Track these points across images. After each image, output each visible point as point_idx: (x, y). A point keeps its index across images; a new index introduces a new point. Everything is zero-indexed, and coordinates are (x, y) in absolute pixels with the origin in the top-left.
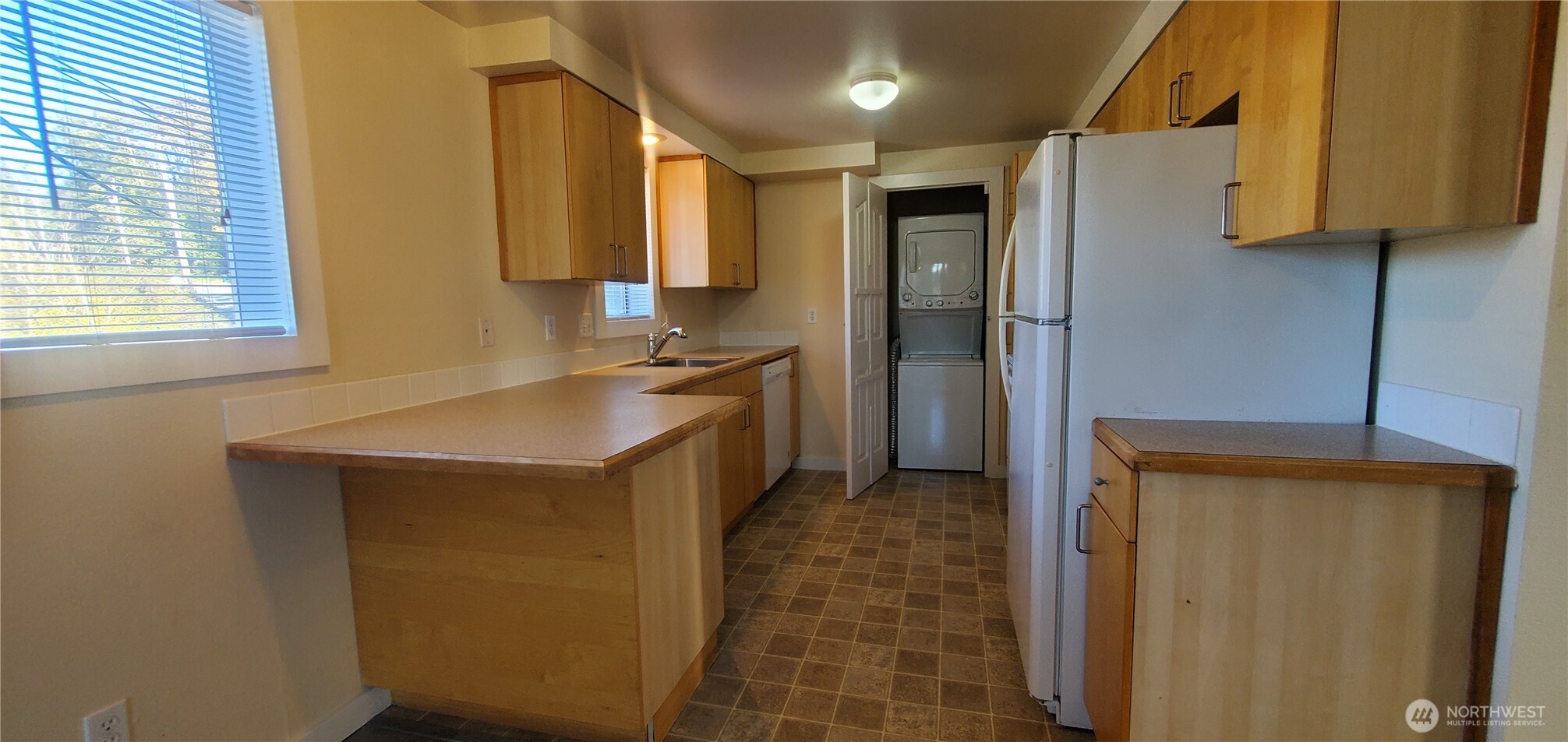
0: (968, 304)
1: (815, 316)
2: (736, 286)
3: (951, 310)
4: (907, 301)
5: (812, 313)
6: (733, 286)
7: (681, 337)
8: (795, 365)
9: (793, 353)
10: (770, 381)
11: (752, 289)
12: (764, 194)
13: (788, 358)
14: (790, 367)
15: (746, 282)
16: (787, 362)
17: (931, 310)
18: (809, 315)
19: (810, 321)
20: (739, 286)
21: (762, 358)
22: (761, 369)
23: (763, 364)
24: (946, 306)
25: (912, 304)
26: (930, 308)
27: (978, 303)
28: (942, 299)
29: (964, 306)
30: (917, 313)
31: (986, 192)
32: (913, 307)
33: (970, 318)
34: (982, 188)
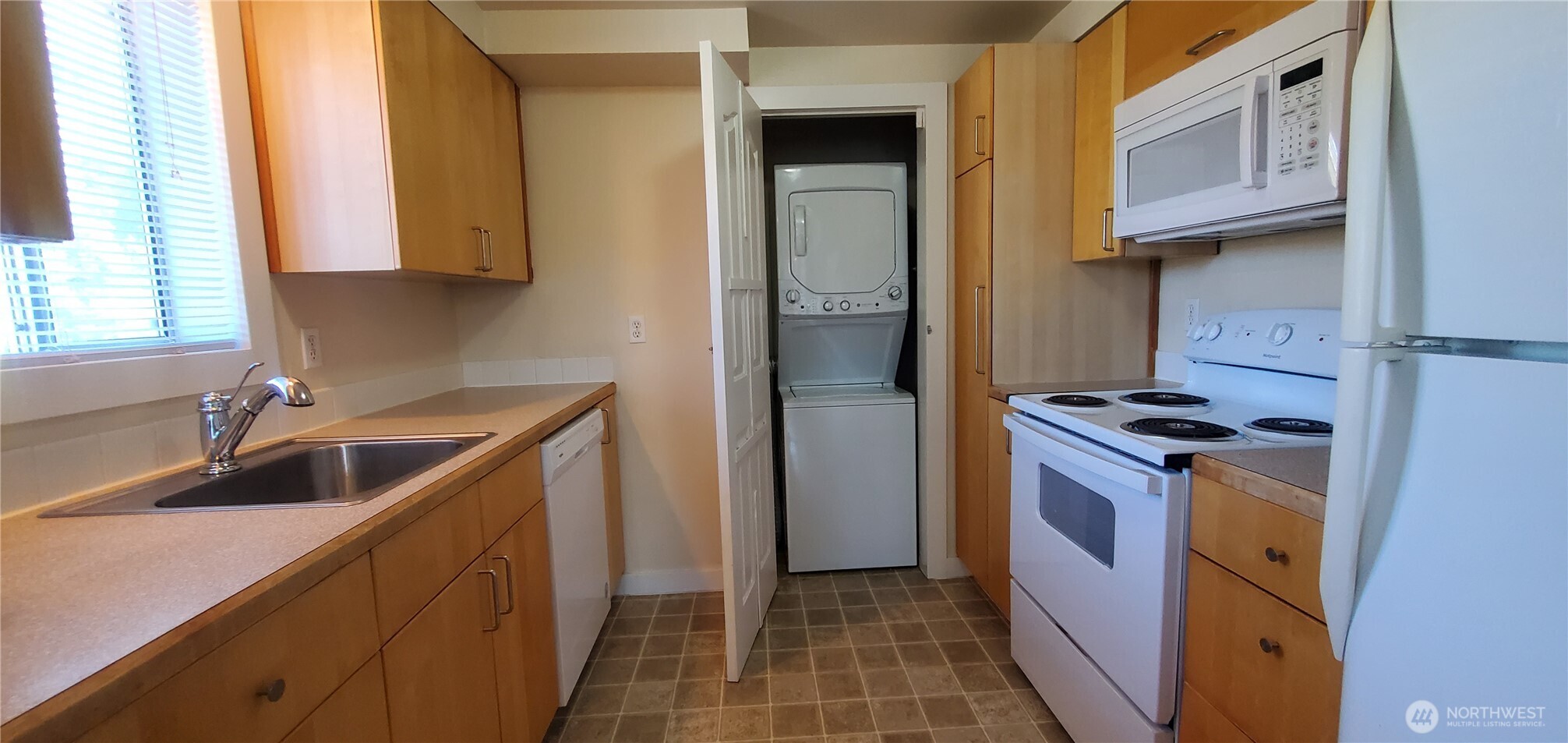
0: (887, 306)
1: (642, 330)
2: (483, 274)
3: (861, 316)
4: (793, 302)
5: (637, 325)
6: (473, 273)
7: (292, 404)
8: (610, 422)
9: (604, 398)
10: (559, 473)
11: (522, 282)
12: (540, 108)
13: (598, 411)
14: (601, 428)
15: (505, 267)
16: (596, 418)
17: (830, 317)
18: (633, 329)
19: (634, 340)
20: (490, 275)
21: (541, 427)
22: (540, 448)
23: (542, 441)
24: (854, 310)
25: (802, 307)
26: (830, 313)
27: (902, 305)
28: (849, 298)
29: (882, 309)
30: (812, 322)
31: (918, 126)
32: (803, 312)
33: (891, 331)
34: (912, 118)
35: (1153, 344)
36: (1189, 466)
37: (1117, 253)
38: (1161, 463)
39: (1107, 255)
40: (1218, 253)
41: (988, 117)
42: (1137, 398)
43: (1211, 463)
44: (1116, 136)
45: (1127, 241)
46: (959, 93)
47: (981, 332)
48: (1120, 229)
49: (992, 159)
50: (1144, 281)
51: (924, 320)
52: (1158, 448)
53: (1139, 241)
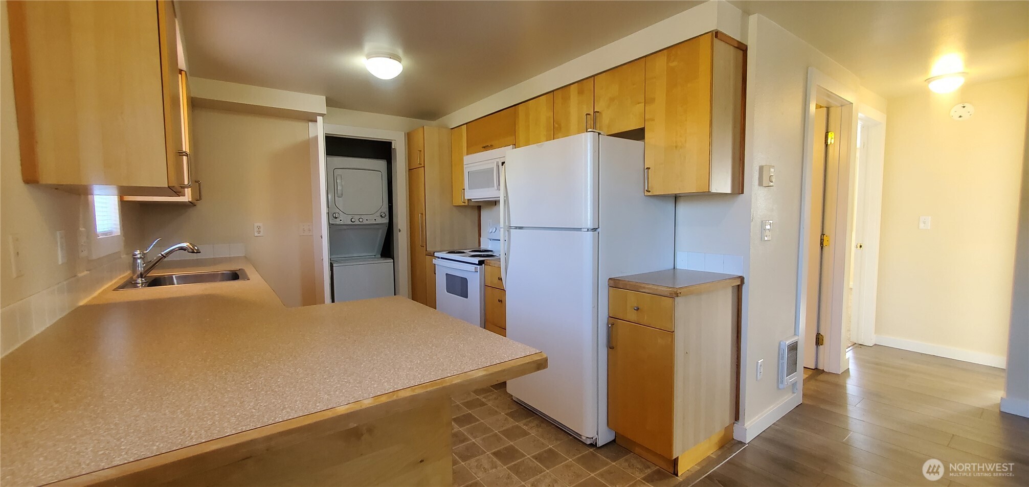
0: (379, 220)
1: (261, 230)
3: (368, 225)
4: (336, 218)
5: (259, 227)
7: (193, 251)
17: (354, 225)
18: (256, 230)
19: (256, 234)
24: (365, 222)
25: (341, 220)
26: (354, 223)
27: (386, 220)
28: (362, 217)
29: (377, 222)
30: (345, 227)
31: (393, 147)
32: (342, 223)
33: (381, 231)
34: (390, 144)
35: (480, 236)
36: (484, 263)
37: (466, 204)
38: (477, 263)
39: (463, 204)
40: (496, 205)
41: (422, 151)
42: (472, 251)
43: (488, 261)
44: (465, 166)
45: (469, 200)
46: (409, 137)
47: (422, 231)
48: (467, 198)
49: (424, 167)
50: (476, 212)
51: (397, 226)
52: (476, 260)
53: (473, 200)
